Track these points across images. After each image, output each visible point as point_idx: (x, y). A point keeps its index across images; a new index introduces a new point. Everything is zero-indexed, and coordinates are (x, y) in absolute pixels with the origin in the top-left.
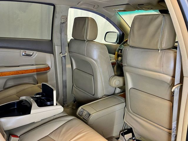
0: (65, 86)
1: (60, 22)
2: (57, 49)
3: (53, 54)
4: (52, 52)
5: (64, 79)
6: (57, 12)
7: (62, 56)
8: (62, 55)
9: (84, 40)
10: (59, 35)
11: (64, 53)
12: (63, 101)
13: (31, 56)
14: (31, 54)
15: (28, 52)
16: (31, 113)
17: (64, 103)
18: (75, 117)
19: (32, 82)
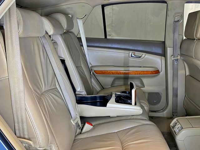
0: (175, 95)
1: (173, 21)
2: (169, 51)
3: (165, 57)
4: (164, 54)
5: (175, 86)
6: (169, 10)
7: (173, 59)
8: (174, 57)
9: (194, 39)
10: (172, 35)
11: (176, 56)
12: (173, 113)
13: (140, 58)
14: (140, 56)
15: (137, 54)
16: (107, 106)
17: (173, 115)
18: (154, 124)
19: (139, 84)
